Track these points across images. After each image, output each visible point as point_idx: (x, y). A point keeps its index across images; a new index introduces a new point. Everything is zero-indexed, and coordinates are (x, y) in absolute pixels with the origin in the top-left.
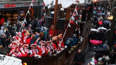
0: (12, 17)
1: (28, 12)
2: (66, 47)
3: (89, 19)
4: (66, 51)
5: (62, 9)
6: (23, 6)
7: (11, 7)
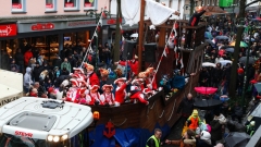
0: (48, 48)
1: (95, 34)
2: (160, 89)
3: (198, 44)
4: (160, 96)
5: (152, 27)
6: (67, 26)
7: (44, 29)
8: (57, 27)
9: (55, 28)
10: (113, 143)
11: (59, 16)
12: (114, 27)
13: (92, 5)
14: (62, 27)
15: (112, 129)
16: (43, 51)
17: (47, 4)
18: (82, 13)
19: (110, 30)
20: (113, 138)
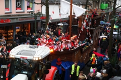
6: (18, 21)
7: (5, 22)
8: (12, 21)
9: (11, 22)
10: (61, 68)
11: (13, 15)
12: (45, 21)
13: (32, 9)
14: (15, 21)
15: (60, 61)
16: (4, 35)
17: (6, 8)
18: (26, 13)
19: (42, 22)
20: (60, 65)
